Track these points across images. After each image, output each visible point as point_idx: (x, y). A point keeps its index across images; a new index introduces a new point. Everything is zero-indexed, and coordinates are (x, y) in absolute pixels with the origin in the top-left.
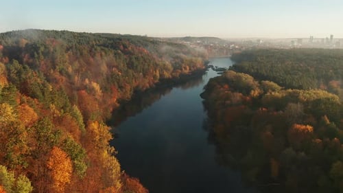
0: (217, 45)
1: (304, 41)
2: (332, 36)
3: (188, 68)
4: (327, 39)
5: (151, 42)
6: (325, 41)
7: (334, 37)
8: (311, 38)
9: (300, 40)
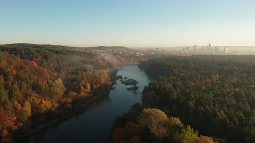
0: (125, 53)
1: (190, 49)
2: (209, 45)
3: (89, 87)
4: (206, 46)
5: (55, 52)
6: (205, 48)
7: (211, 46)
8: (195, 47)
9: (187, 48)
